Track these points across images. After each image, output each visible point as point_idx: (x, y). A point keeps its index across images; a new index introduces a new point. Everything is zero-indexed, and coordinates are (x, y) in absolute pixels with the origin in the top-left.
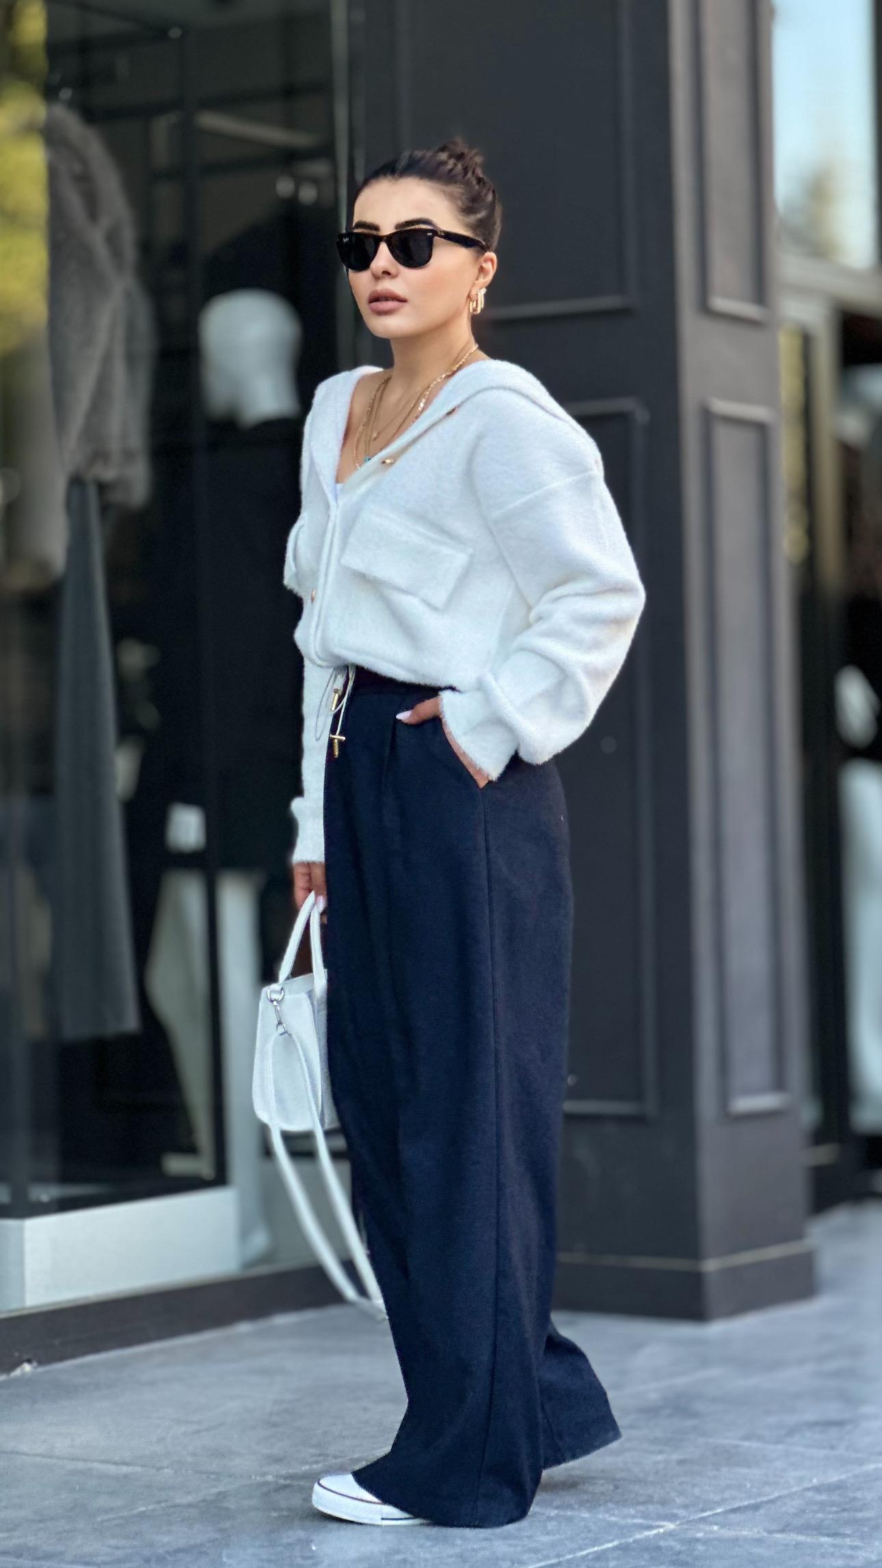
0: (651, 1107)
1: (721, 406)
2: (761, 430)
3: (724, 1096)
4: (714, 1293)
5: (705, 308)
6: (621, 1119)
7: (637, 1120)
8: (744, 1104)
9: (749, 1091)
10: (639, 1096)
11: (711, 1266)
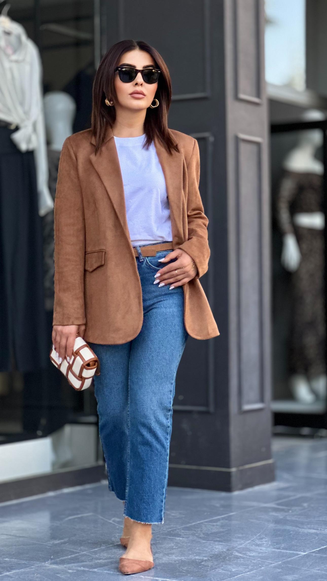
0: (212, 409)
1: (242, 136)
2: (258, 144)
3: (240, 405)
4: (234, 480)
5: (237, 98)
6: (200, 413)
7: (207, 413)
8: (247, 407)
9: (249, 402)
10: (207, 404)
11: (233, 470)
